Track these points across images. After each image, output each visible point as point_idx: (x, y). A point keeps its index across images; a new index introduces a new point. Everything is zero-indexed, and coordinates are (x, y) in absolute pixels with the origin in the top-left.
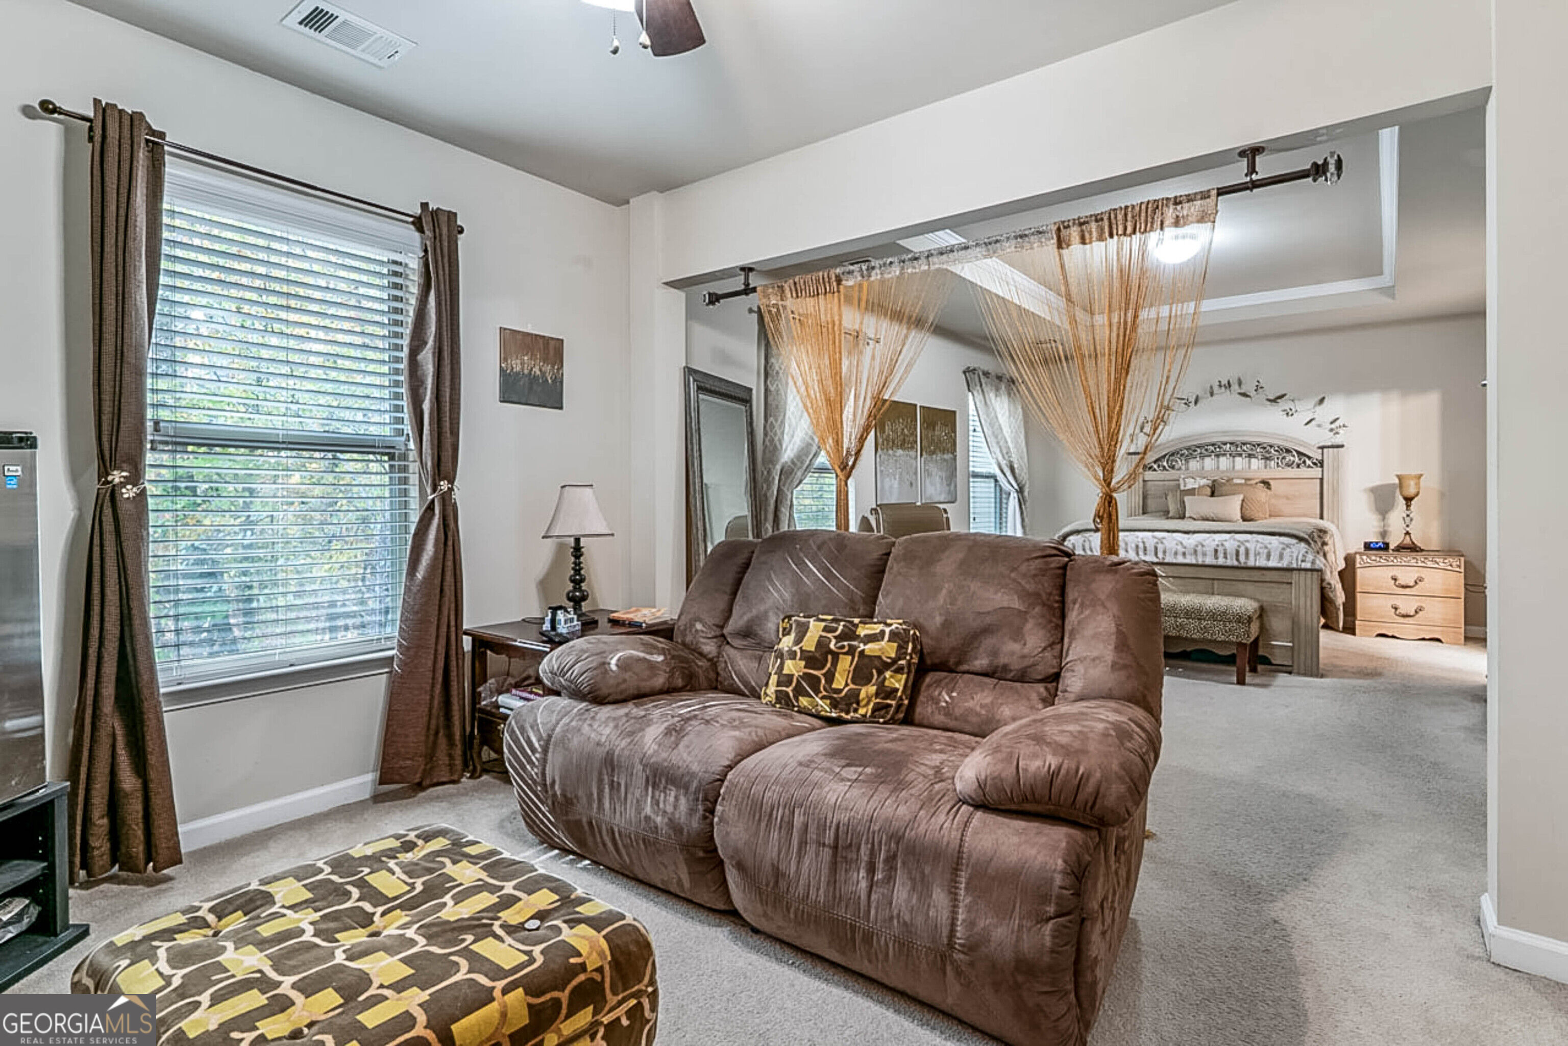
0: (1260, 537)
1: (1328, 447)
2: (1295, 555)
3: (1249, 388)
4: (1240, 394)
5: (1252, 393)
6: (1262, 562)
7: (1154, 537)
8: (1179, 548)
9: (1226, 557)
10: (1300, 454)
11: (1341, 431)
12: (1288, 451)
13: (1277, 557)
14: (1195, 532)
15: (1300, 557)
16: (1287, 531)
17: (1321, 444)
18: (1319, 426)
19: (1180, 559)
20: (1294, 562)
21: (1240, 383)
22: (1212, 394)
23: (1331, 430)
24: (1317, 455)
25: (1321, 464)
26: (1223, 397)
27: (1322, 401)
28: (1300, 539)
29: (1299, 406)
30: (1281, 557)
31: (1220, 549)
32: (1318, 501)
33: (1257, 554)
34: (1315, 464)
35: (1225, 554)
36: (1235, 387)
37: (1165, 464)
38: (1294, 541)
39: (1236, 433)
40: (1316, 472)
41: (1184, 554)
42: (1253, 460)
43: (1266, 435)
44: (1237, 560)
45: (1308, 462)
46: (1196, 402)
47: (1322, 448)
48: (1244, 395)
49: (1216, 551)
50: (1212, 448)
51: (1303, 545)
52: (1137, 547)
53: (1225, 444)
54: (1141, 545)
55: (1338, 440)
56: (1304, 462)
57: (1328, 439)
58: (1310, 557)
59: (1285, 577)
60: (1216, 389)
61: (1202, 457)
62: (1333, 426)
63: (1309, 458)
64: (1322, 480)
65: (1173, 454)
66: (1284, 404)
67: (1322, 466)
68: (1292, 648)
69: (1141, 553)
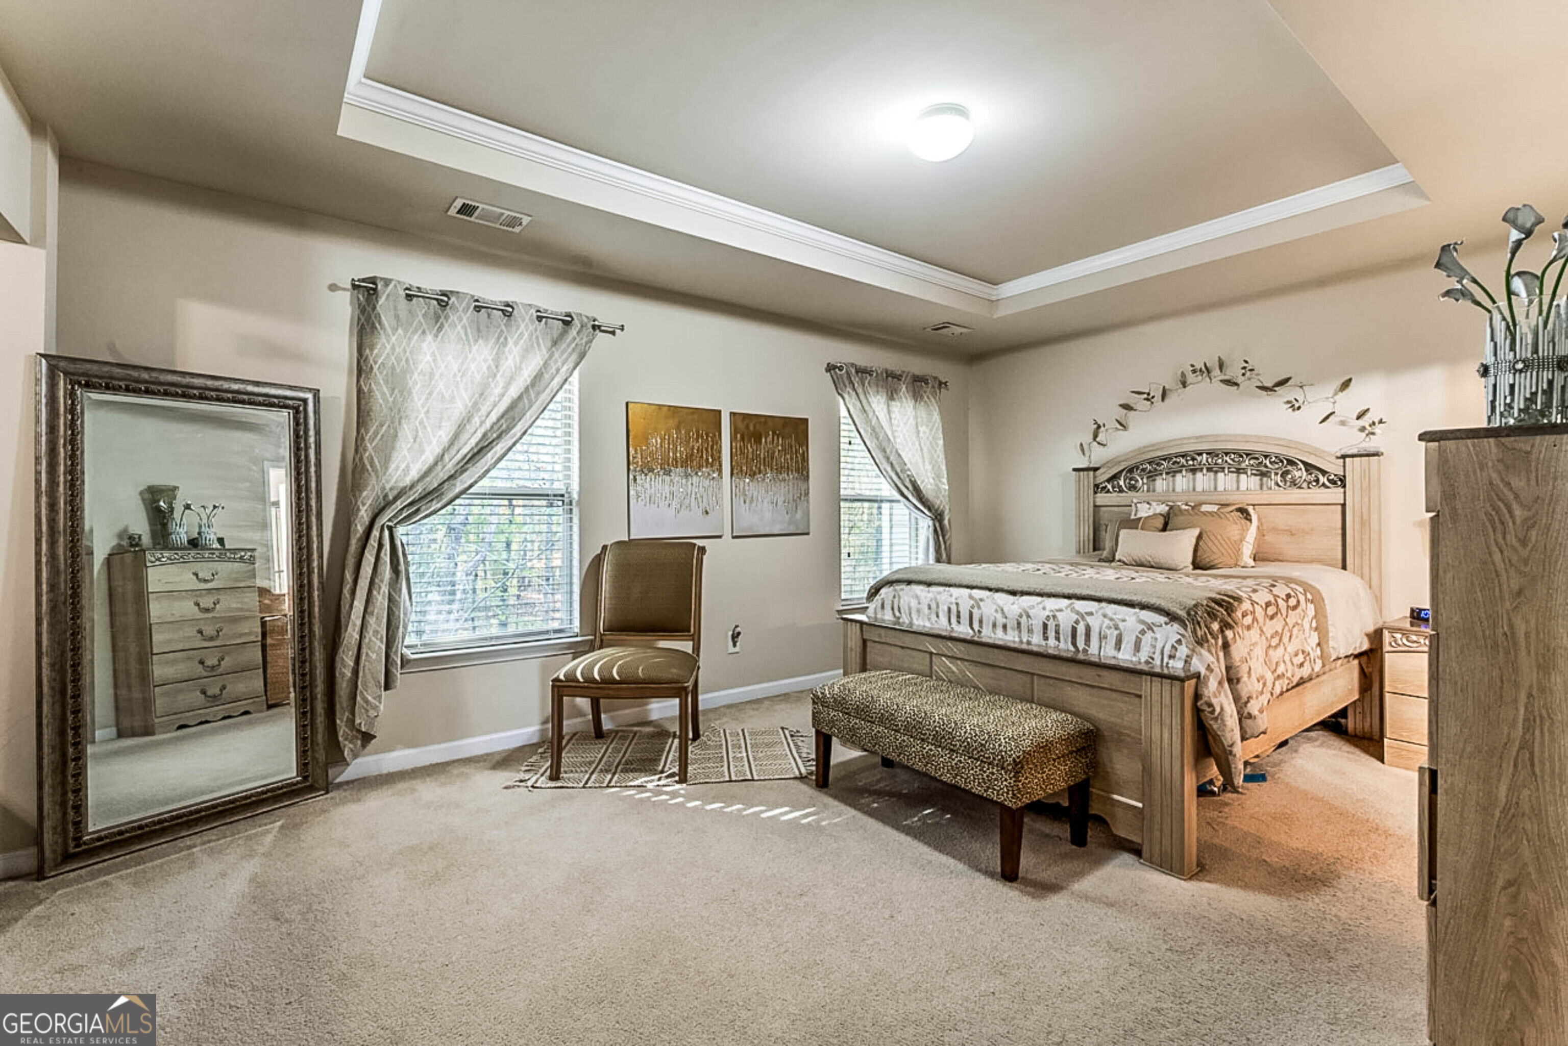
0: (1111, 609)
1: (1353, 456)
2: (1159, 646)
3: (1234, 372)
4: (1223, 381)
5: (1240, 379)
6: (1108, 653)
7: (971, 597)
8: (999, 616)
9: (1058, 639)
10: (1309, 467)
11: (1378, 429)
12: (1291, 462)
13: (1131, 645)
14: (1023, 593)
15: (1168, 648)
16: (1153, 601)
17: (1343, 452)
18: (1343, 423)
19: (1000, 637)
20: (1157, 657)
21: (1221, 366)
22: (1184, 384)
23: (1363, 429)
24: (1334, 468)
25: (1341, 481)
26: (1200, 387)
27: (1346, 384)
28: (1172, 617)
29: (1311, 393)
30: (1137, 647)
31: (1051, 624)
32: (1339, 538)
33: (1102, 637)
34: (1333, 482)
35: (1057, 632)
36: (1216, 372)
37: (1122, 483)
38: (1163, 619)
39: (1216, 438)
40: (1335, 494)
41: (1005, 627)
42: (1243, 477)
43: (1258, 439)
44: (1074, 644)
45: (1323, 480)
46: (1164, 396)
47: (1344, 457)
48: (1228, 382)
49: (1045, 626)
50: (1183, 461)
51: (1176, 626)
52: (949, 610)
53: (1200, 454)
54: (954, 608)
55: (1371, 444)
56: (1317, 481)
57: (1354, 441)
58: (1183, 651)
59: (1131, 685)
60: (1191, 377)
61: (1172, 473)
62: (1361, 423)
63: (1324, 473)
64: (1344, 505)
65: (1131, 471)
66: (1287, 394)
67: (1344, 487)
68: (1141, 811)
69: (954, 620)
